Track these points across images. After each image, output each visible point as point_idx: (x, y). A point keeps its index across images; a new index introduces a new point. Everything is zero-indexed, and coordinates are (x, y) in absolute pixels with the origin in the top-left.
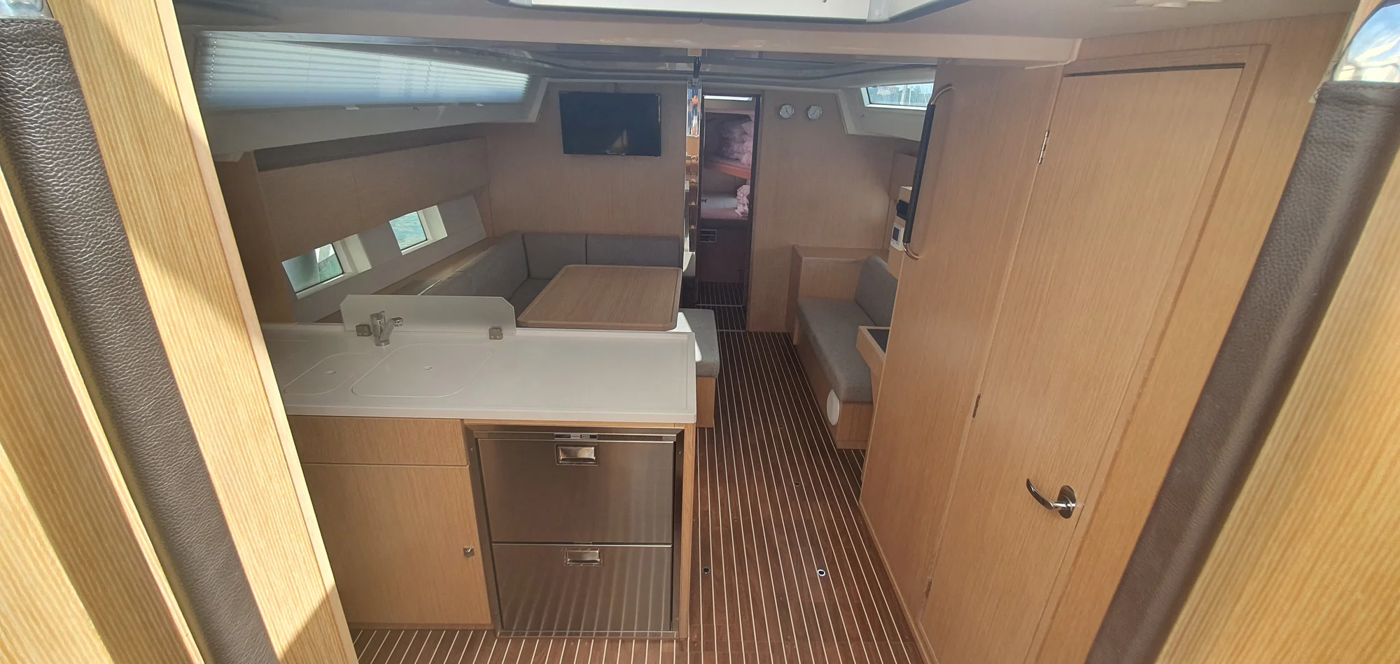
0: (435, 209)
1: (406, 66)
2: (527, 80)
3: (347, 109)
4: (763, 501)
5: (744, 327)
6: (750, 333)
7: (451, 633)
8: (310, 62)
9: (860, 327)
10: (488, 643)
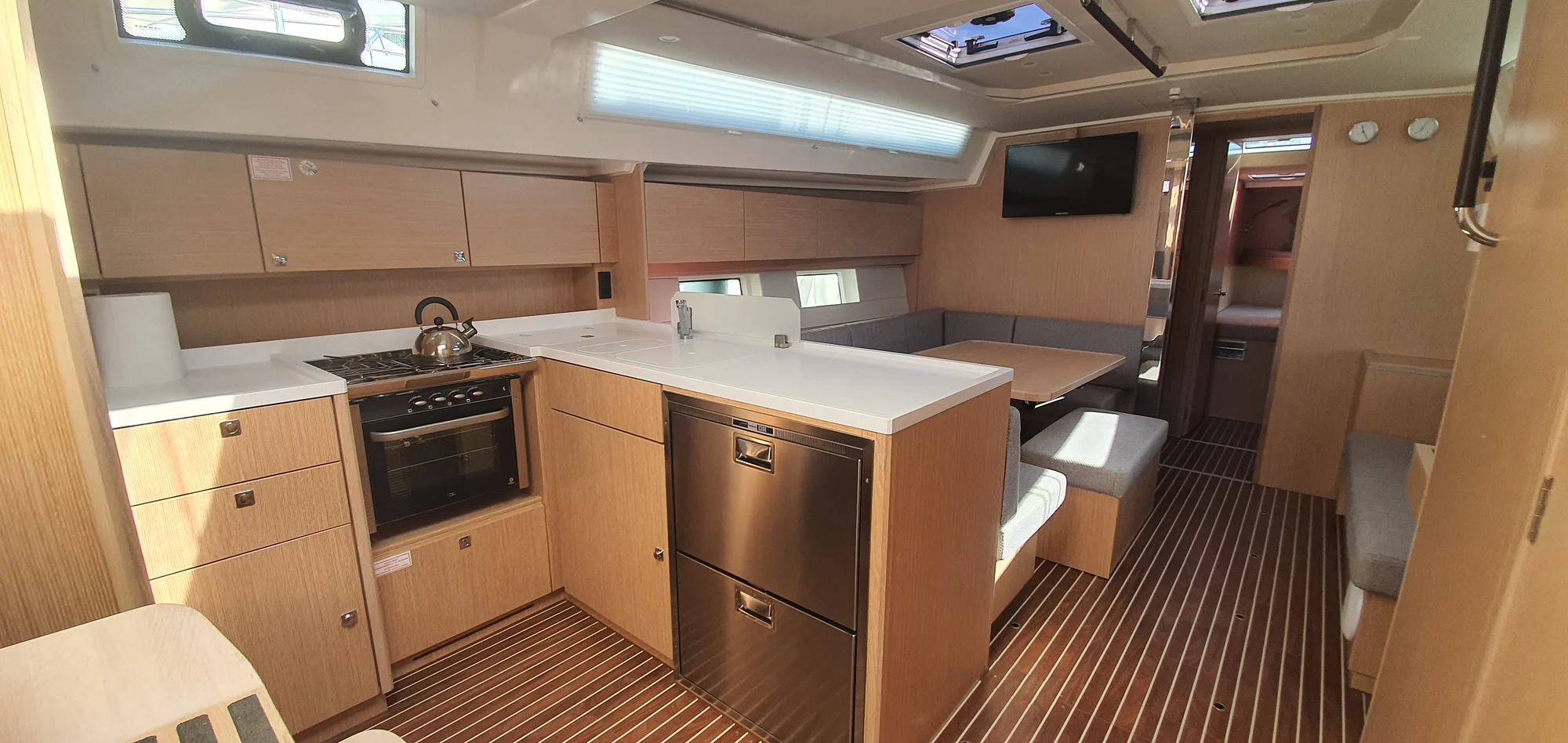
0: (852, 274)
1: (802, 100)
2: (965, 134)
3: (729, 132)
4: (1134, 702)
5: (1249, 478)
6: (1259, 488)
7: (646, 655)
8: (693, 82)
9: (1417, 445)
10: (665, 683)
